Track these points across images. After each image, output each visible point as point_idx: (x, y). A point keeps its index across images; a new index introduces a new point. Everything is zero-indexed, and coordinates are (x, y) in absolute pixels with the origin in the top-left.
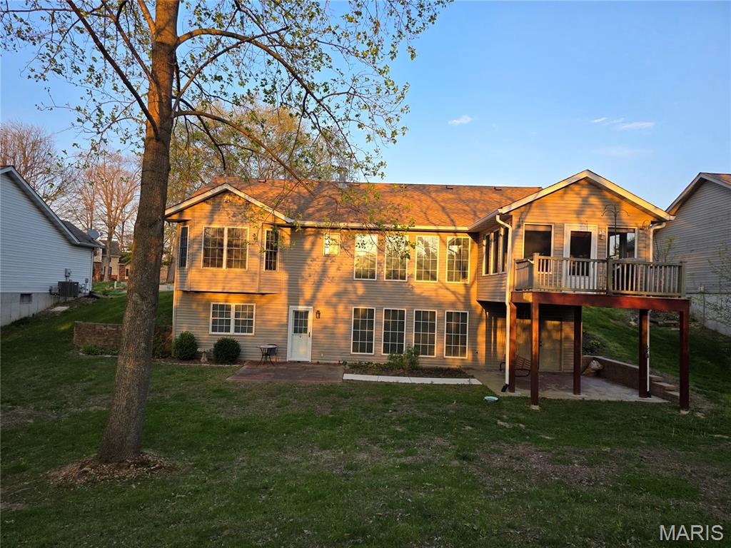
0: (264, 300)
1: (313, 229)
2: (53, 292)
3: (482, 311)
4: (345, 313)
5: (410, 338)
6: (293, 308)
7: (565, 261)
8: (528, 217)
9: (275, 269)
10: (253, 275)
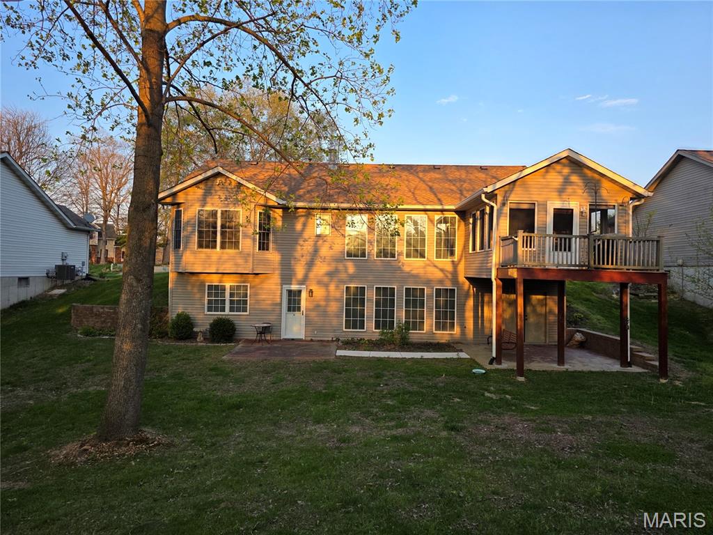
0: (257, 280)
1: (305, 210)
2: (50, 275)
3: (470, 287)
4: (337, 292)
5: (400, 315)
6: (286, 287)
7: (548, 238)
8: (512, 195)
9: (268, 250)
10: (246, 257)
